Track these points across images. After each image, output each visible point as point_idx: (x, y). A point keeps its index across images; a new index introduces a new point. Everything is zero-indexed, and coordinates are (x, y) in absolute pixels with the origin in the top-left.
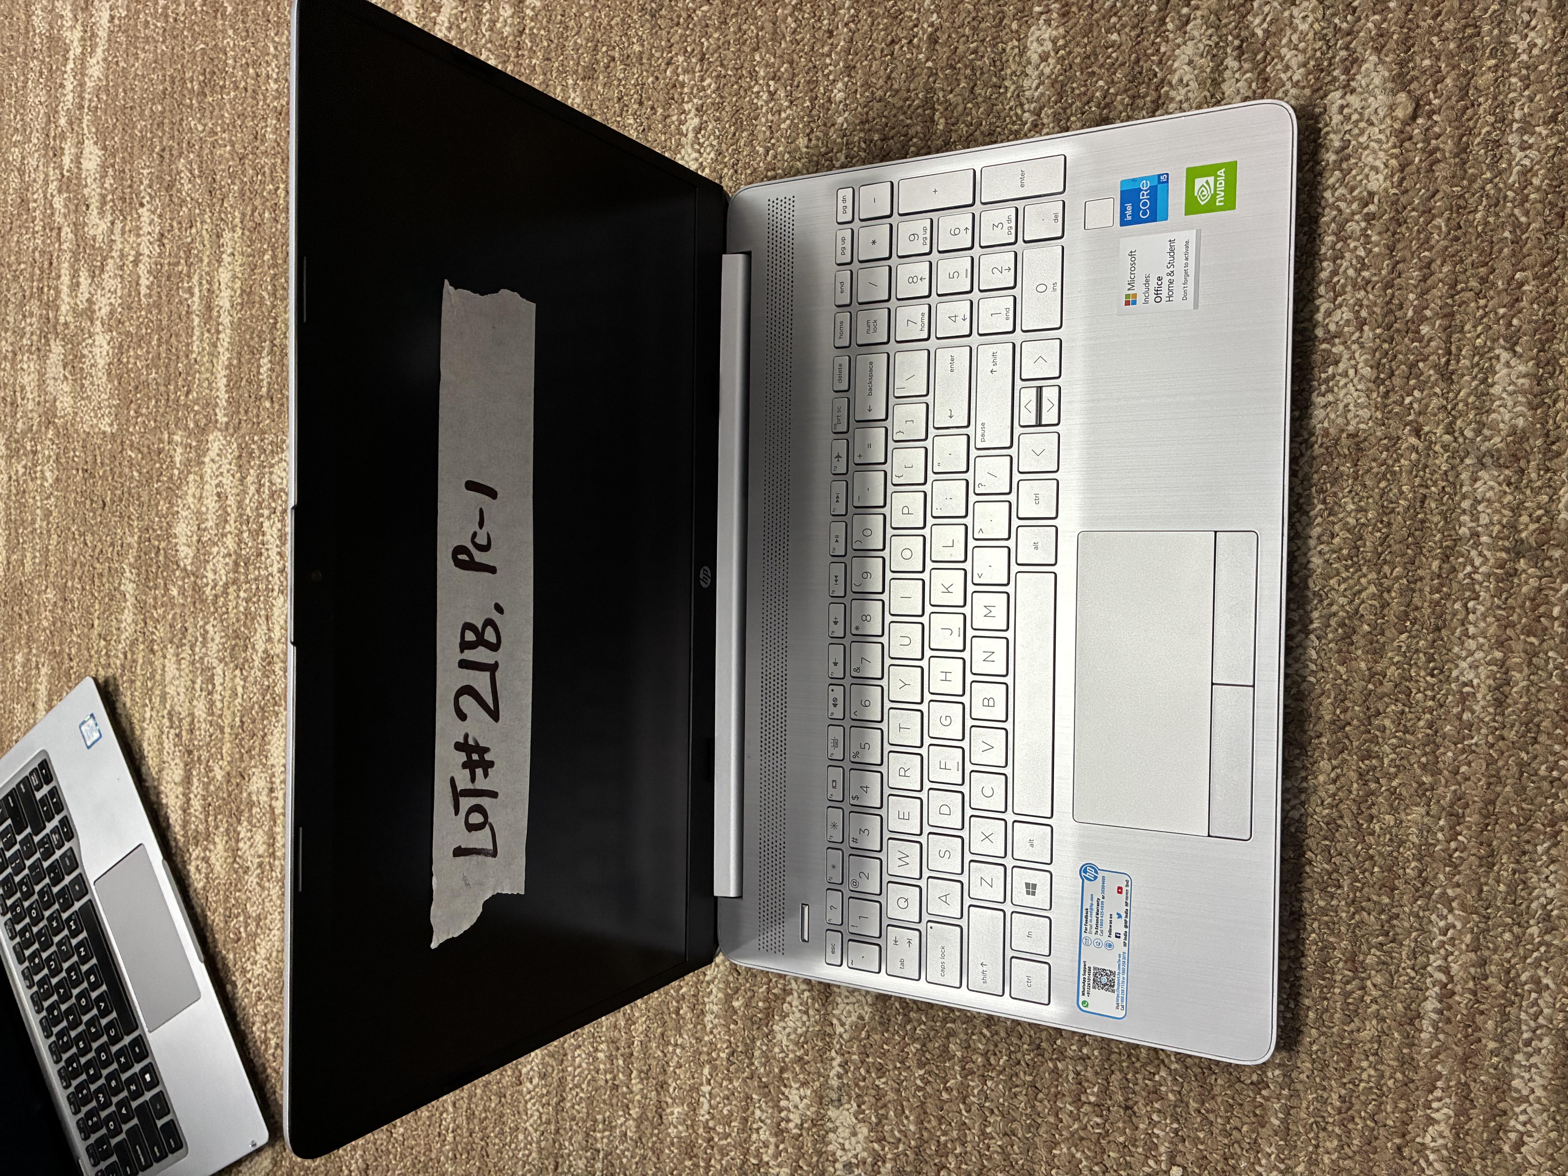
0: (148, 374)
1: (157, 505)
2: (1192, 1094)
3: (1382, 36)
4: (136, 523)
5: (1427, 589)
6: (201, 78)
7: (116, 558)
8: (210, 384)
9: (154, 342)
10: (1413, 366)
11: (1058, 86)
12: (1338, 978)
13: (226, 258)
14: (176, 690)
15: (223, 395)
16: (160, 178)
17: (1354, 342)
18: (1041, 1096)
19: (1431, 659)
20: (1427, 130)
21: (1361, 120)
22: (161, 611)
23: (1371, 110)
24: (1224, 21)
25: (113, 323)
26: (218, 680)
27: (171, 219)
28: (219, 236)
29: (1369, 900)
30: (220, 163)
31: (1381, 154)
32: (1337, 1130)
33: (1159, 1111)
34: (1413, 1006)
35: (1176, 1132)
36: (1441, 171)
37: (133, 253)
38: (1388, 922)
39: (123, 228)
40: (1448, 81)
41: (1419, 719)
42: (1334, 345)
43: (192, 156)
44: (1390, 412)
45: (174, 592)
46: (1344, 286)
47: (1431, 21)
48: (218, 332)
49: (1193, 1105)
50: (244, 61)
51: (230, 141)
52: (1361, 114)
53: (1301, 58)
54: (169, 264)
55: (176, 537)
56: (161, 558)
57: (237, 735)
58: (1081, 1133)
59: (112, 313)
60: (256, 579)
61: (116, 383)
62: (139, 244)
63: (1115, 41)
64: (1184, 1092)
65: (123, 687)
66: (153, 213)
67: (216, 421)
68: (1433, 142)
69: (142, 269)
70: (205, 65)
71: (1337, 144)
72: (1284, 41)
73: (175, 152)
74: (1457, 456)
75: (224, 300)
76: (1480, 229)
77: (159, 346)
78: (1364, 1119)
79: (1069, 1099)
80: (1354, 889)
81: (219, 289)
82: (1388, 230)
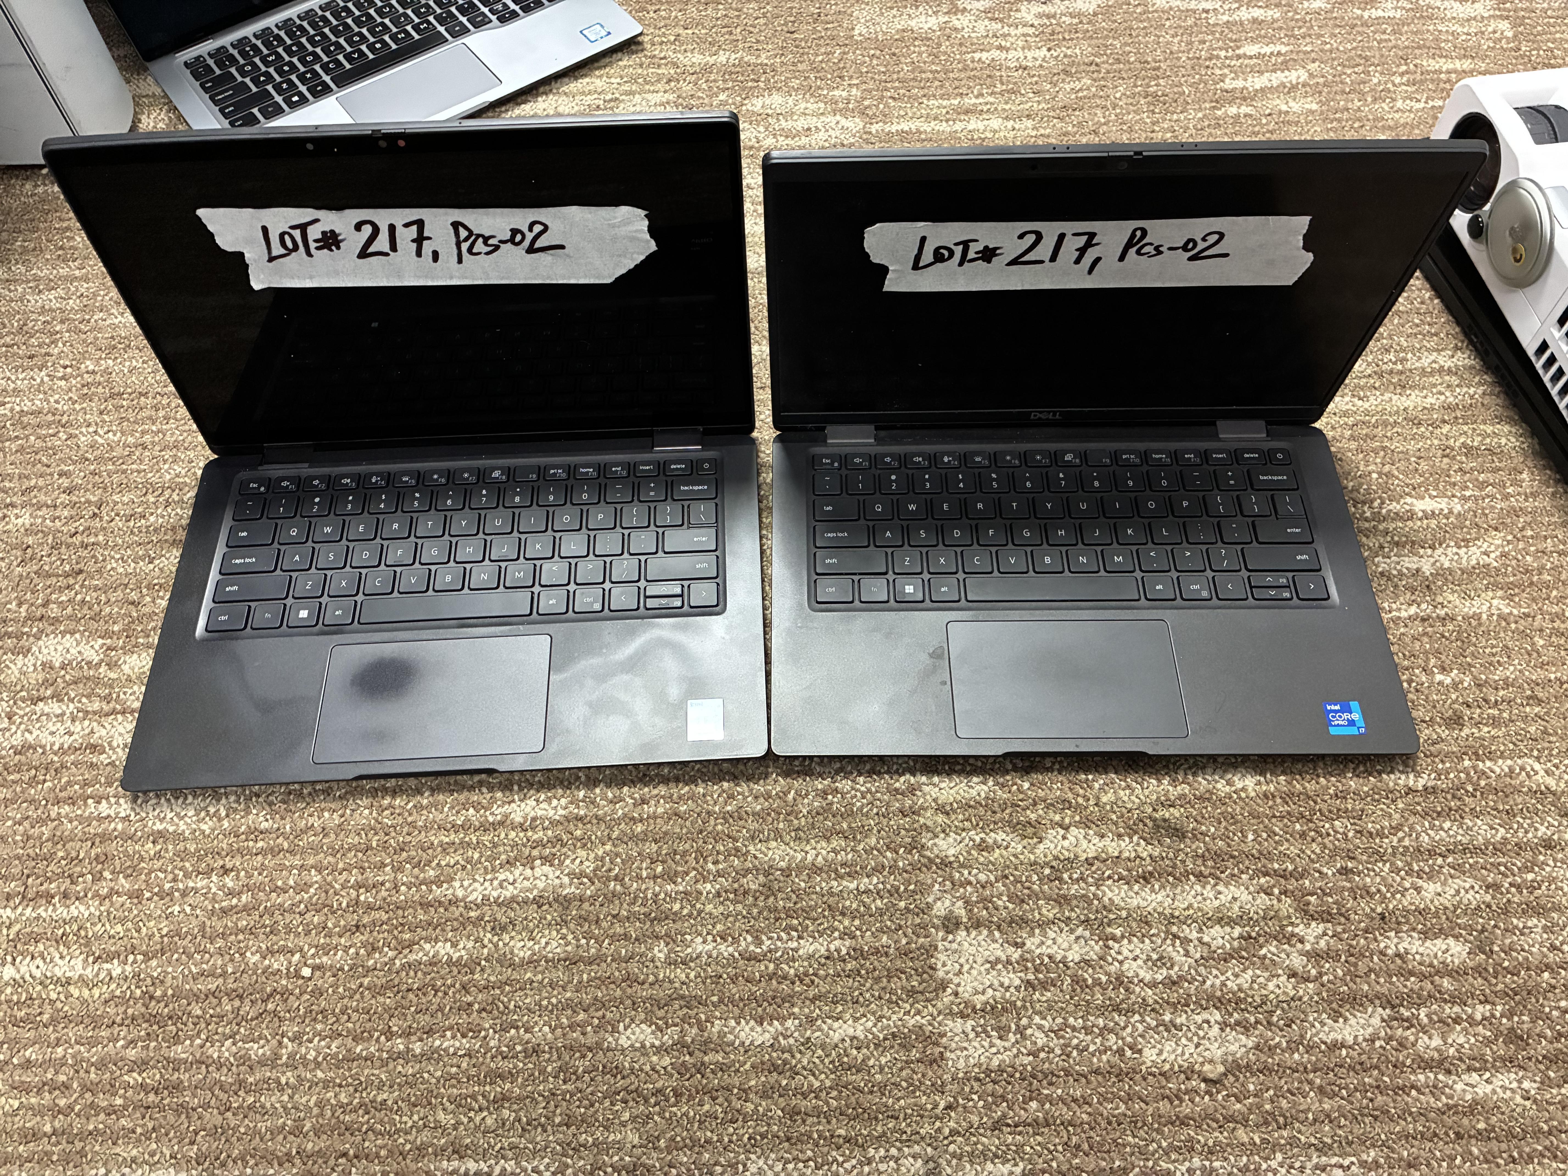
2: (375, 979)
3: (1270, 1049)
5: (821, 1128)
7: (747, 45)
10: (1003, 1098)
11: (1207, 795)
12: (488, 1088)
17: (1019, 1050)
18: (360, 855)
19: (763, 1136)
20: (1196, 1091)
21: (1199, 1038)
23: (1208, 1045)
24: (1270, 924)
29: (556, 1107)
31: (1173, 1057)
32: (357, 1100)
33: (357, 954)
34: (469, 1152)
35: (341, 969)
36: (1164, 1106)
37: (1008, 45)
38: (539, 1124)
40: (1238, 1106)
41: (712, 1132)
42: (1015, 1034)
43: (1094, 89)
44: (964, 1084)
46: (1063, 1037)
47: (1286, 1087)
49: (366, 981)
52: (1204, 1038)
53: (1246, 986)
58: (332, 891)
63: (1246, 837)
64: (376, 973)
65: (635, 59)
68: (1187, 1097)
69: (995, 53)
71: (1178, 1021)
72: (1258, 972)
74: (933, 1140)
76: (1120, 1141)
78: (368, 1122)
79: (360, 878)
80: (564, 1094)
82: (1112, 1067)
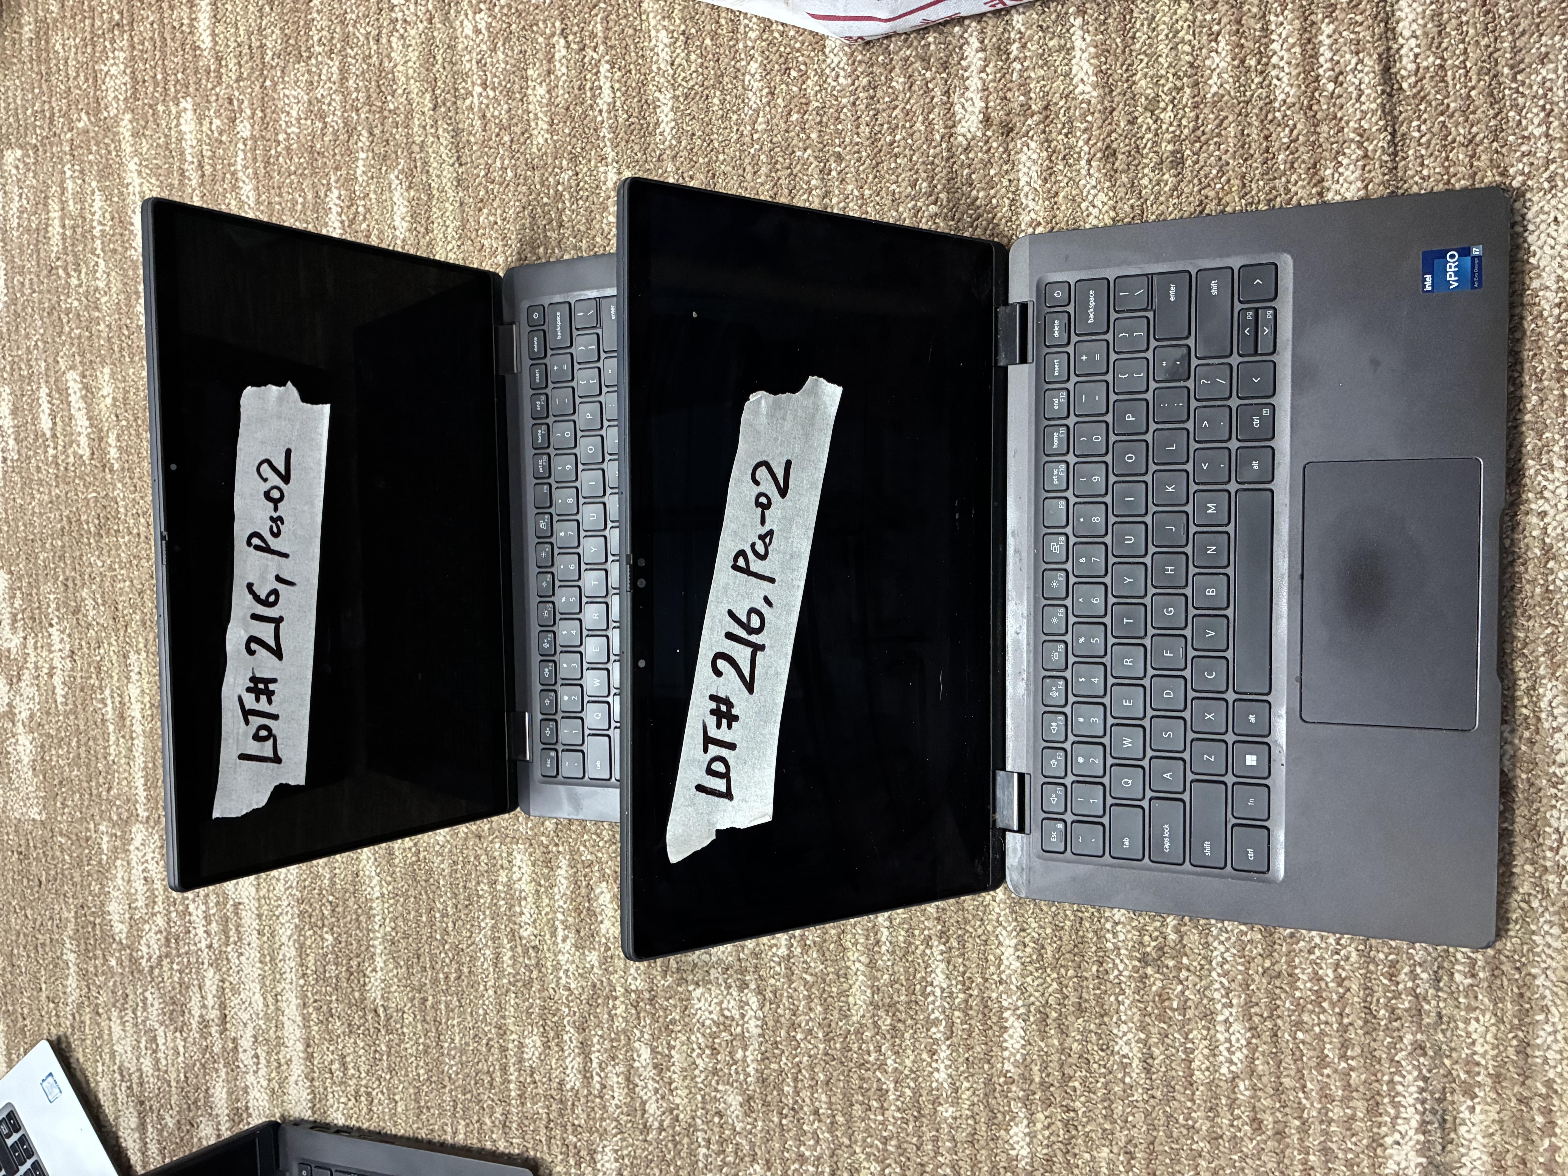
0: (71, 772)
1: (90, 885)
4: (71, 900)
6: (97, 522)
8: (129, 783)
9: (74, 744)
13: (134, 677)
14: (124, 1048)
15: (142, 794)
16: (66, 605)
22: (102, 978)
25: (33, 725)
26: (161, 1041)
27: (80, 639)
28: (126, 657)
30: (121, 595)
39: (36, 642)
45: (113, 962)
48: (132, 739)
50: (135, 511)
51: (129, 577)
54: (82, 677)
55: (110, 914)
56: (98, 932)
57: (183, 1089)
59: (32, 716)
60: (187, 953)
61: (41, 777)
62: (52, 659)
66: (63, 632)
67: (138, 815)
70: (99, 511)
73: (78, 583)
75: (135, 711)
77: (78, 748)
81: (130, 701)
